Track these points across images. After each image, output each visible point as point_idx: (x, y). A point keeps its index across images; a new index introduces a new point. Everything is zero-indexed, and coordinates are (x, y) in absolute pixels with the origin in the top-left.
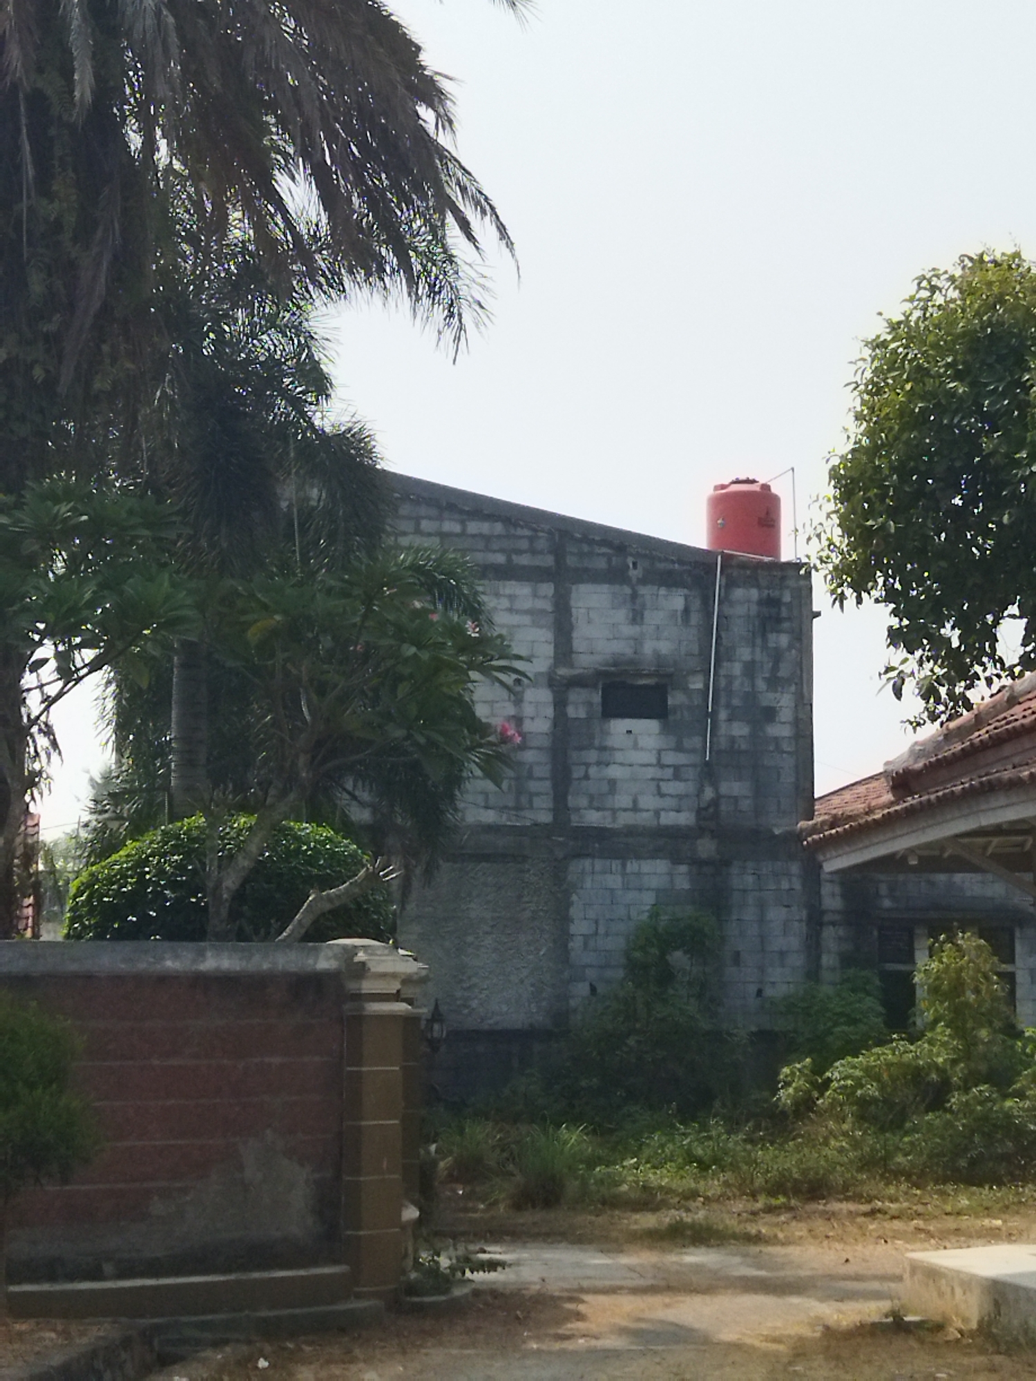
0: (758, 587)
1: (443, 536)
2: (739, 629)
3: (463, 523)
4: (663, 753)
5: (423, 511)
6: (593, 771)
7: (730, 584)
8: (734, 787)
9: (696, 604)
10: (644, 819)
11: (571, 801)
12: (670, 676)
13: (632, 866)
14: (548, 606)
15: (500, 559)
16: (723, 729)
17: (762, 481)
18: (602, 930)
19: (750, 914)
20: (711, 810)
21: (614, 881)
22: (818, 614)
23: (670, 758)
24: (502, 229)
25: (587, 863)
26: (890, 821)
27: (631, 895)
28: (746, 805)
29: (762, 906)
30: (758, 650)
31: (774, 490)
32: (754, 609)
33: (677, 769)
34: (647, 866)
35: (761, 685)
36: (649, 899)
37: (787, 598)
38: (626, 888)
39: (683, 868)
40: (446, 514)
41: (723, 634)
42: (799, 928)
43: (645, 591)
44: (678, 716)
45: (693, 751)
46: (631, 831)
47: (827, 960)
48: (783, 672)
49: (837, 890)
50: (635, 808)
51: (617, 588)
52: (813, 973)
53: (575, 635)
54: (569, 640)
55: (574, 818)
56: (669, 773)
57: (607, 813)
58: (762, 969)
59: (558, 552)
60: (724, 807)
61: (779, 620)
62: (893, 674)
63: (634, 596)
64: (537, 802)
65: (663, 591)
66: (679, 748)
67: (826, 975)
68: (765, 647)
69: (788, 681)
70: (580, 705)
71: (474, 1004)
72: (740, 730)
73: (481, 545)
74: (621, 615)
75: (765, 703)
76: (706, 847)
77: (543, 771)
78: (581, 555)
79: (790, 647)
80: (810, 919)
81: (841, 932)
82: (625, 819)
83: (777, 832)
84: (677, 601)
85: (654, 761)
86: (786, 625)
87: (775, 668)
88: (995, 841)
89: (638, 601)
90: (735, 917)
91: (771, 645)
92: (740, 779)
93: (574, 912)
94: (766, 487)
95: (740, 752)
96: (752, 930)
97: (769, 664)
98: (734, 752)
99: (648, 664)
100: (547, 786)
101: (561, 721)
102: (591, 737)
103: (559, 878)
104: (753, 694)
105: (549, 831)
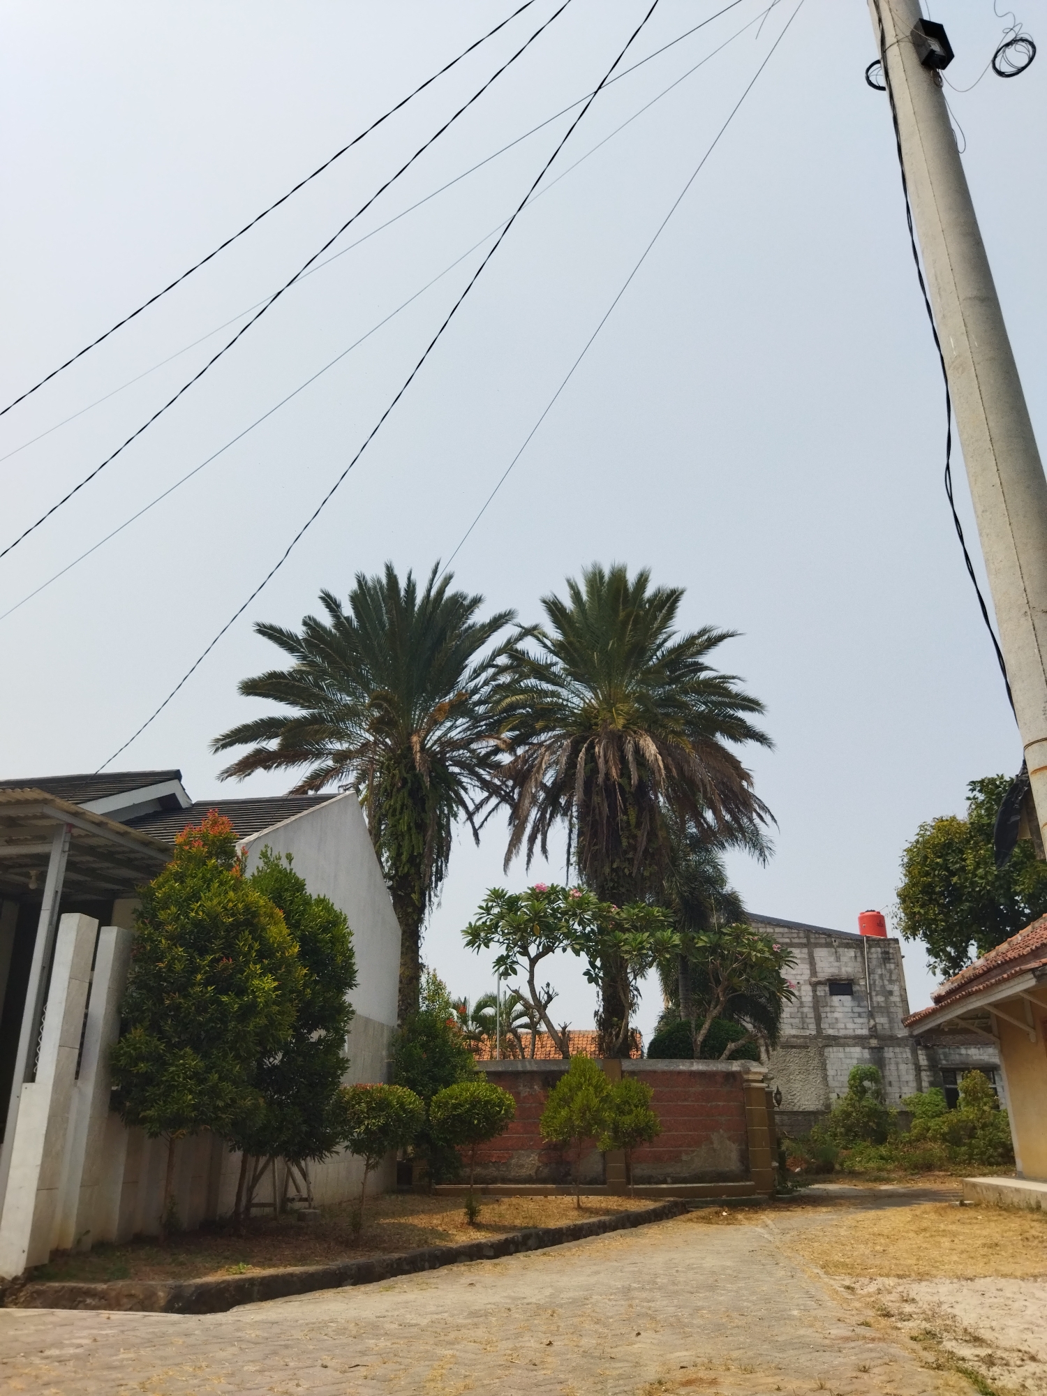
0: (880, 947)
2: (874, 962)
4: (853, 1008)
5: (760, 925)
6: (829, 1015)
7: (870, 947)
8: (881, 1020)
9: (859, 954)
10: (850, 1032)
11: (822, 1026)
12: (852, 980)
13: (848, 1049)
14: (806, 956)
15: (787, 940)
16: (875, 999)
17: (877, 910)
18: (839, 1073)
19: (893, 1067)
20: (874, 1029)
21: (841, 1055)
22: (903, 957)
23: (857, 1009)
25: (830, 1049)
27: (848, 1061)
28: (887, 1026)
29: (897, 1064)
30: (883, 970)
31: (882, 914)
32: (880, 956)
33: (859, 1013)
34: (853, 1049)
35: (886, 983)
36: (855, 1062)
37: (891, 951)
38: (846, 1057)
39: (867, 1051)
41: (870, 965)
42: (912, 1073)
43: (839, 950)
44: (857, 994)
45: (864, 1007)
46: (846, 1037)
47: (925, 1084)
48: (894, 977)
49: (925, 1057)
50: (846, 1028)
51: (829, 949)
52: (920, 1089)
53: (817, 966)
54: (815, 969)
55: (824, 1031)
56: (856, 1015)
57: (836, 1030)
58: (900, 1088)
59: (808, 938)
60: (879, 1027)
61: (889, 959)
63: (836, 952)
64: (810, 1026)
65: (846, 950)
66: (859, 1006)
67: (925, 1090)
68: (886, 969)
69: (896, 980)
70: (821, 991)
71: (796, 1101)
72: (880, 999)
74: (832, 959)
75: (888, 989)
76: (874, 1042)
77: (812, 1015)
78: (816, 938)
79: (895, 968)
80: (916, 1068)
81: (928, 1073)
82: (842, 1033)
83: (899, 1036)
84: (852, 953)
85: (850, 1011)
86: (892, 961)
87: (891, 976)
89: (838, 954)
90: (887, 1068)
91: (888, 968)
92: (882, 1017)
93: (828, 1067)
94: (879, 913)
95: (881, 1007)
96: (895, 1073)
97: (888, 975)
98: (879, 1007)
99: (844, 976)
100: (813, 1020)
101: (815, 996)
102: (827, 1003)
103: (821, 1054)
104: (883, 986)
105: (815, 1037)
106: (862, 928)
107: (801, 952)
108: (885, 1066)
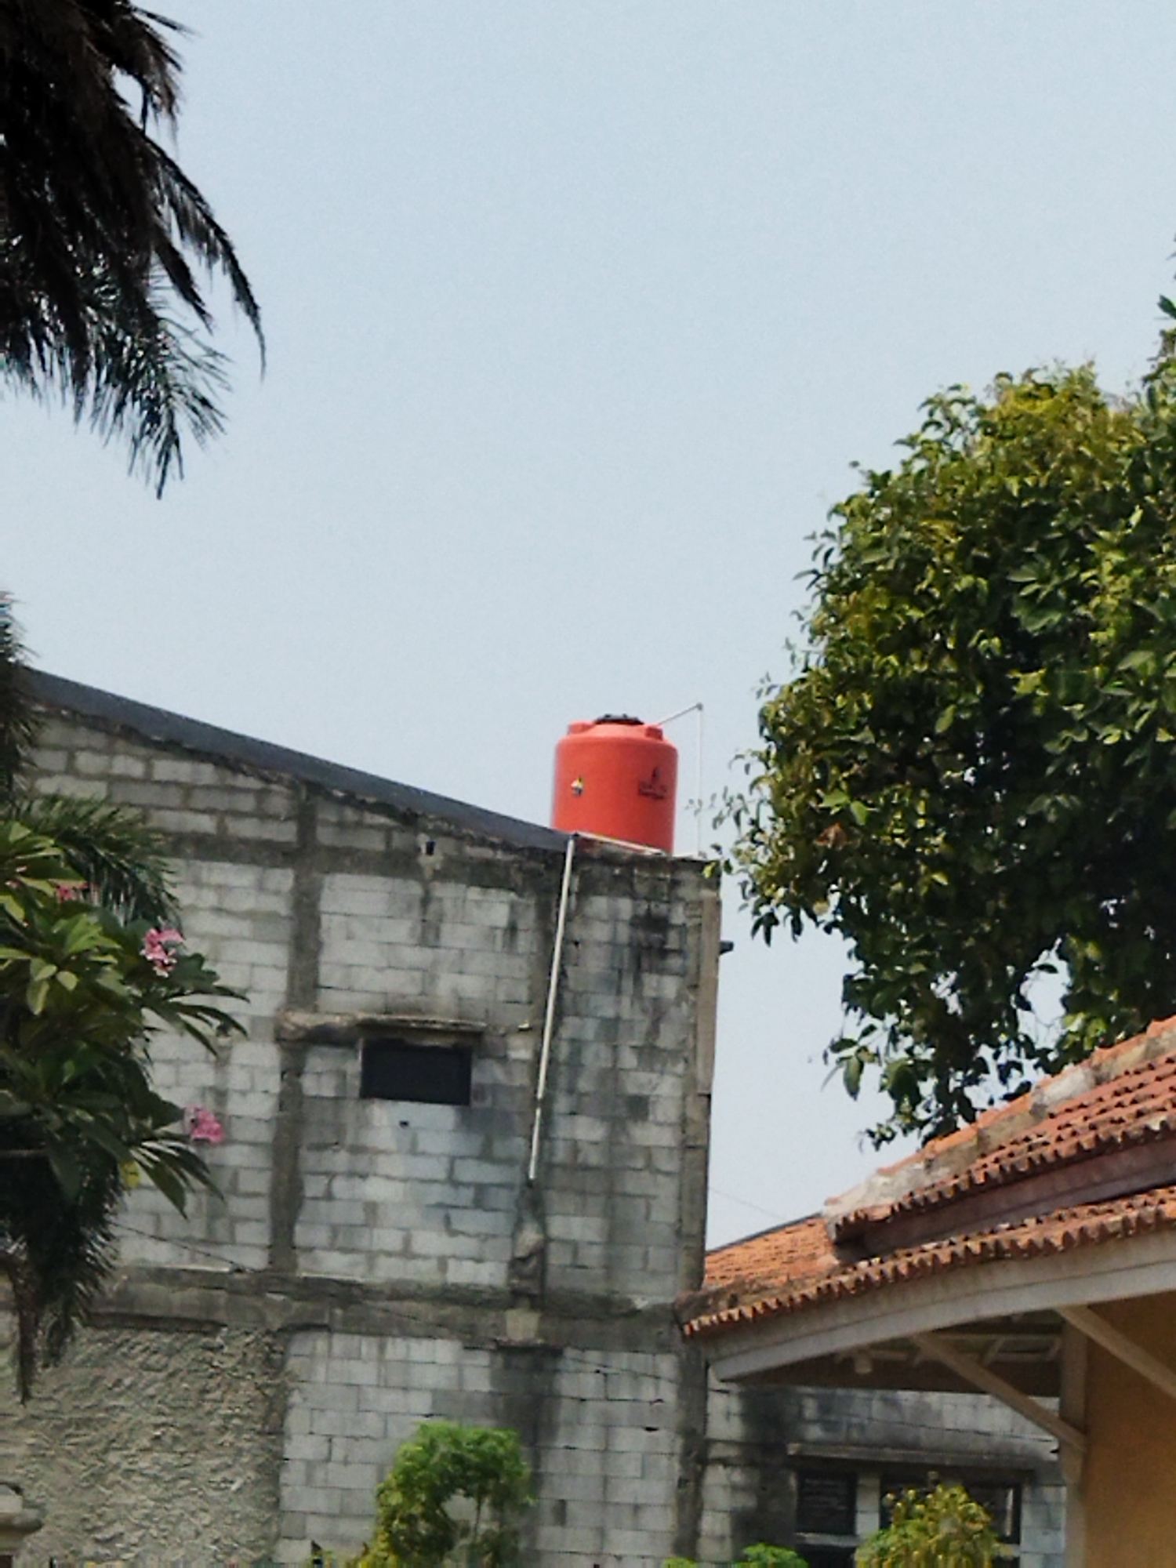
0: (633, 896)
1: (112, 780)
2: (595, 963)
3: (148, 762)
4: (458, 1162)
5: (82, 736)
6: (339, 1186)
7: (585, 890)
8: (573, 1226)
9: (528, 920)
10: (422, 1272)
11: (302, 1235)
12: (478, 1035)
13: (397, 1348)
14: (282, 908)
15: (206, 824)
16: (563, 1129)
17: (649, 721)
18: (338, 1453)
19: (587, 1439)
20: (533, 1263)
21: (363, 1373)
22: (727, 947)
23: (472, 1171)
24: (241, 283)
25: (320, 1343)
26: (828, 1300)
27: (390, 1400)
28: (593, 1256)
29: (608, 1427)
30: (626, 1001)
31: (669, 737)
32: (624, 933)
33: (481, 1189)
34: (420, 1350)
35: (629, 1059)
36: (421, 1403)
37: (678, 916)
38: (384, 1385)
39: (482, 1359)
40: (120, 744)
41: (570, 970)
42: (668, 1468)
43: (446, 892)
44: (488, 1102)
45: (509, 1162)
46: (399, 1293)
47: (714, 1524)
48: (667, 1038)
49: (735, 1405)
50: (407, 1253)
51: (396, 884)
52: (686, 1542)
53: (325, 957)
54: (314, 969)
55: (303, 1261)
56: (467, 1195)
57: (360, 1258)
58: (602, 1532)
59: (305, 819)
60: (557, 1258)
61: (664, 953)
62: (850, 1052)
63: (426, 901)
64: (244, 1233)
65: (474, 893)
66: (486, 1155)
68: (638, 995)
69: (674, 1055)
70: (322, 1077)
72: (588, 1131)
73: (174, 797)
74: (402, 930)
75: (631, 1089)
76: (522, 1325)
77: (260, 1182)
78: (341, 825)
79: (680, 998)
80: (687, 1452)
81: (738, 1477)
82: (387, 1271)
83: (640, 1303)
84: (496, 908)
85: (442, 1175)
86: (674, 962)
87: (654, 1031)
88: (1001, 1340)
89: (433, 907)
90: (561, 1443)
91: (649, 992)
92: (582, 1212)
93: (293, 1423)
94: (655, 732)
95: (587, 1168)
96: (589, 1466)
97: (643, 1025)
98: (578, 1167)
99: (443, 1015)
100: (261, 1207)
101: (291, 1100)
102: (340, 1129)
103: (273, 1364)
104: (614, 1073)
105: (261, 1283)
106: (566, 799)
107: (261, 887)
108: (552, 1430)
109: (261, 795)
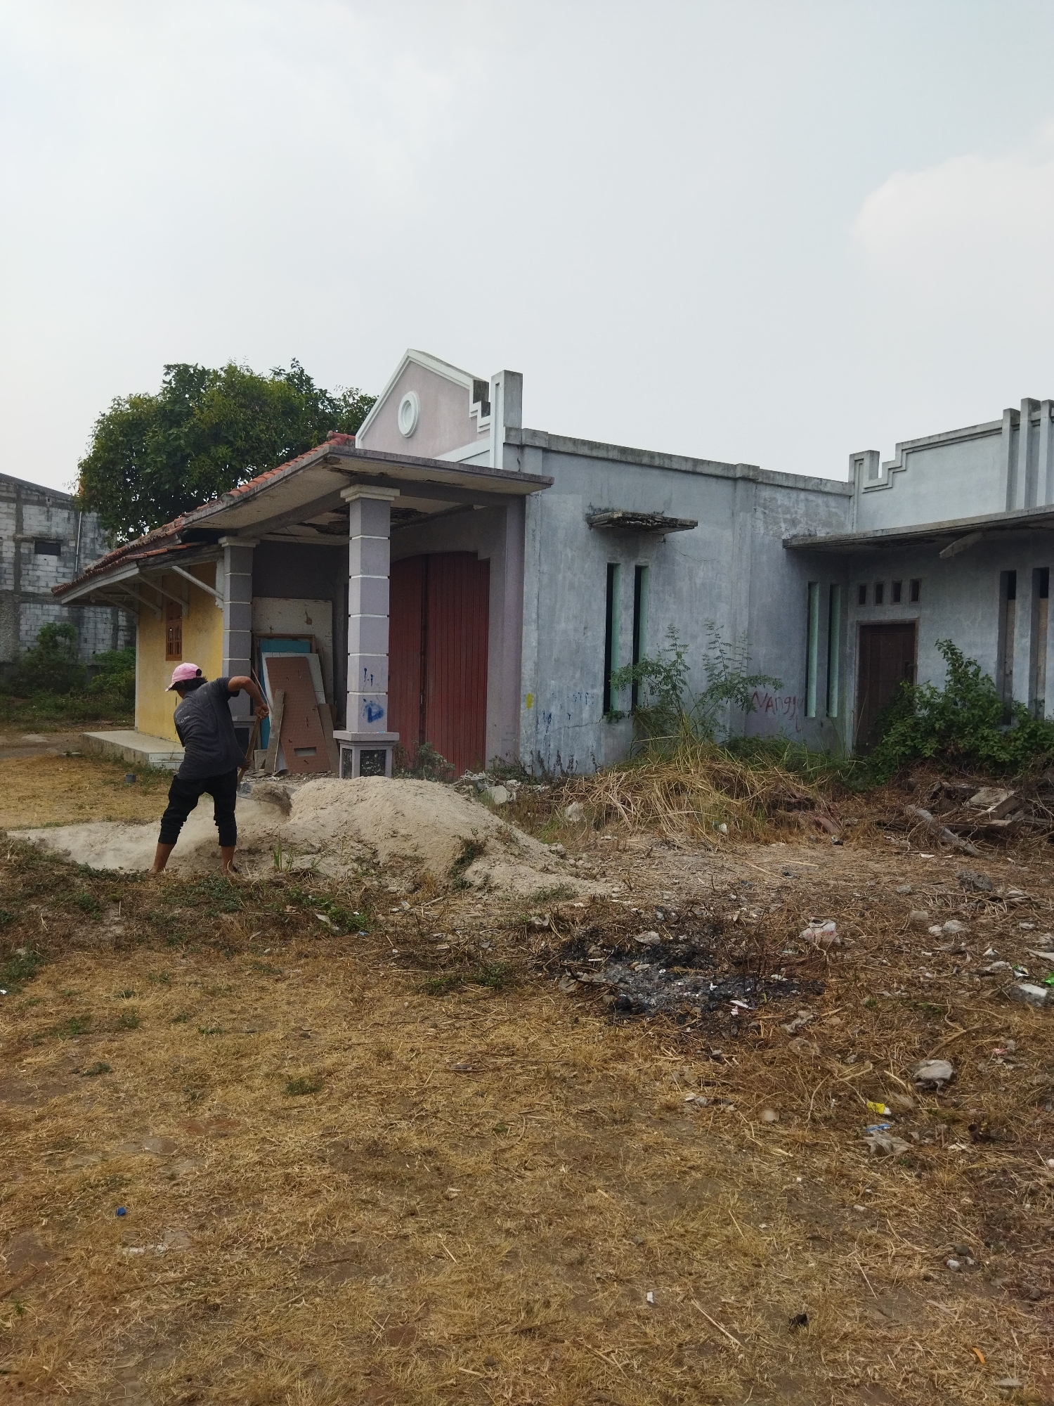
2: (88, 526)
4: (58, 568)
6: (30, 572)
7: (86, 510)
9: (73, 516)
11: (22, 583)
12: (62, 540)
13: (46, 607)
14: (13, 511)
16: (82, 561)
18: (32, 629)
19: (91, 626)
21: (39, 612)
23: (61, 570)
25: (28, 605)
27: (45, 617)
29: (96, 623)
32: (95, 520)
33: (64, 573)
34: (51, 607)
35: (97, 547)
36: (51, 618)
38: (43, 614)
39: (65, 609)
41: (82, 528)
42: (110, 632)
43: (51, 509)
44: (65, 555)
45: (70, 568)
46: (44, 595)
50: (46, 586)
51: (41, 508)
52: (115, 646)
53: (24, 523)
54: (22, 525)
55: (22, 588)
56: (61, 574)
57: (36, 588)
58: (95, 644)
59: (18, 494)
63: (48, 511)
64: (8, 582)
65: (59, 510)
66: (65, 566)
67: (119, 647)
68: (98, 533)
70: (25, 549)
72: (88, 561)
74: (43, 518)
75: (98, 553)
77: (11, 571)
78: (27, 494)
80: (114, 628)
82: (42, 590)
84: (65, 514)
85: (55, 570)
87: (102, 541)
89: (50, 513)
90: (85, 626)
91: (101, 533)
93: (22, 622)
96: (92, 631)
97: (100, 540)
99: (53, 537)
100: (12, 577)
101: (18, 553)
102: (30, 560)
103: (16, 610)
104: (93, 550)
105: (12, 593)
107: (8, 507)
108: (83, 624)
109: (7, 487)
